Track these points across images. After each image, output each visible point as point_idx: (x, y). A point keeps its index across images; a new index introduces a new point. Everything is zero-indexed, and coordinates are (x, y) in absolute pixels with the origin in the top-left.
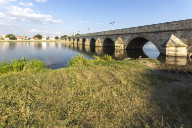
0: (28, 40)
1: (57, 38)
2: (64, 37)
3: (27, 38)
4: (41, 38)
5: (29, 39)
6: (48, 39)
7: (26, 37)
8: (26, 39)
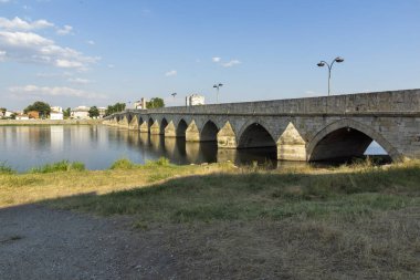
0: (11, 122)
1: (93, 113)
2: (116, 111)
3: (8, 114)
4: (48, 113)
5: (13, 117)
6: (67, 114)
7: (4, 111)
8: (4, 118)
